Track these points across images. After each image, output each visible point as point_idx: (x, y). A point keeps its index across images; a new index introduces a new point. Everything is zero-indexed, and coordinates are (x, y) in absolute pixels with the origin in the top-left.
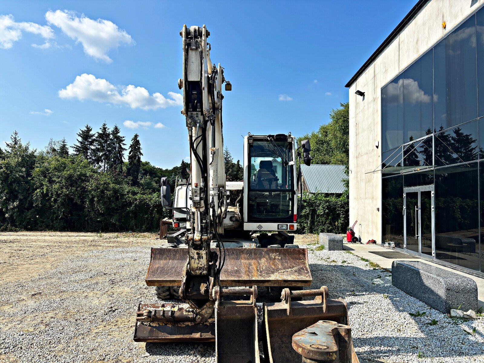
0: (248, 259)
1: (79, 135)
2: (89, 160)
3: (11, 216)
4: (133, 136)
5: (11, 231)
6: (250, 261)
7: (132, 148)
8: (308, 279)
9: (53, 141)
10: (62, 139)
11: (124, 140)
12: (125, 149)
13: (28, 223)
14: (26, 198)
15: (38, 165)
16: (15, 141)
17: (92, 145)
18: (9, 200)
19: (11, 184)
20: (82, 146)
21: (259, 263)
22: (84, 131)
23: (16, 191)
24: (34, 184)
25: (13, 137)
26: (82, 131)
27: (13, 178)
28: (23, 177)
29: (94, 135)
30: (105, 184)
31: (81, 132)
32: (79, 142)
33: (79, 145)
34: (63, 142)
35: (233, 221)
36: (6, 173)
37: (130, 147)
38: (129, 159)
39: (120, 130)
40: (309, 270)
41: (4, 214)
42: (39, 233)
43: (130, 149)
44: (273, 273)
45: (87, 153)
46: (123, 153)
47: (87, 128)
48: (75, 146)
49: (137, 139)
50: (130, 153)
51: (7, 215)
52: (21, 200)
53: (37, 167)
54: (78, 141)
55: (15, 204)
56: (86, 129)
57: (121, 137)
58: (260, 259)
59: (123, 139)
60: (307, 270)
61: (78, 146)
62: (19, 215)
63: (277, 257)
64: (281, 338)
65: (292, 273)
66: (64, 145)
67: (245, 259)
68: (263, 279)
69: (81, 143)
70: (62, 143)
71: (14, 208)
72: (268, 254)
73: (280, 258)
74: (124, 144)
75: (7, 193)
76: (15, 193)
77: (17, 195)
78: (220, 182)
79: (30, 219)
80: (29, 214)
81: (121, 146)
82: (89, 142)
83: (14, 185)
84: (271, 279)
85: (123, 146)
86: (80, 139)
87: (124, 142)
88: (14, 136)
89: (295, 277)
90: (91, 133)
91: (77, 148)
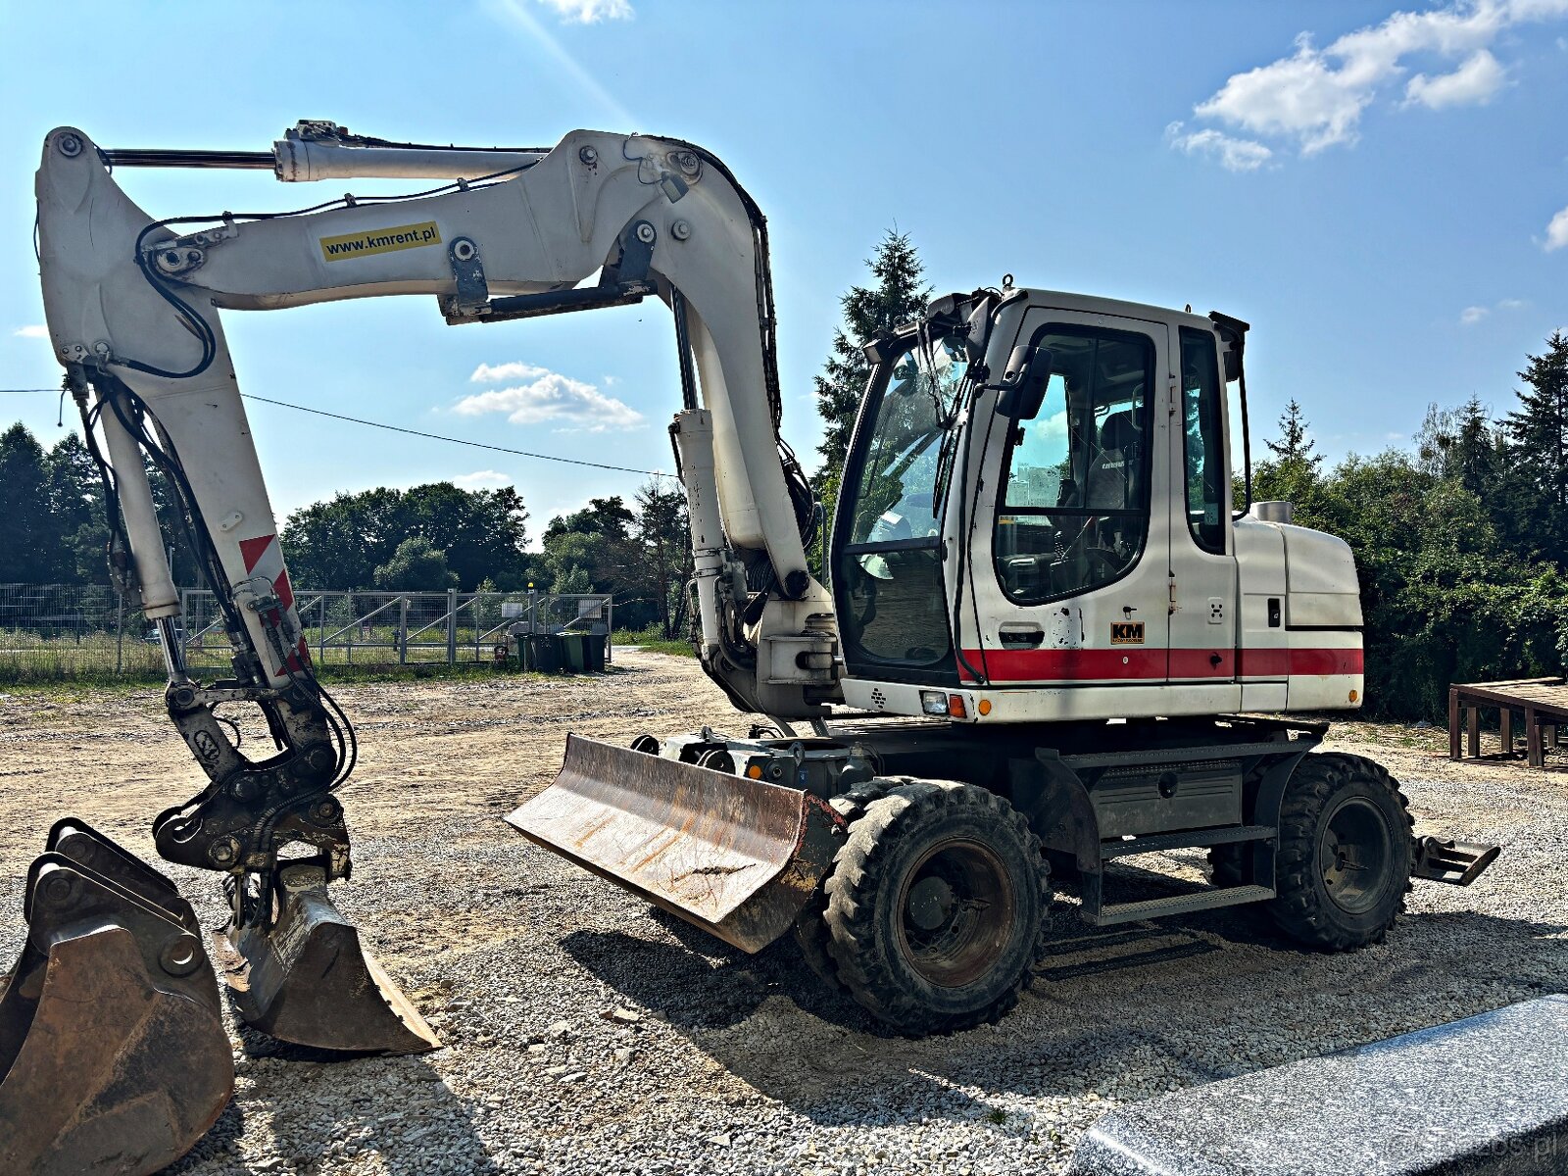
1: (1526, 378)
9: (1438, 411)
10: (1465, 402)
16: (1293, 431)
20: (1535, 413)
22: (1544, 358)
25: (1285, 422)
26: (1538, 360)
31: (1533, 366)
32: (1526, 400)
33: (1524, 410)
34: (1473, 410)
47: (1557, 347)
48: (1514, 419)
54: (1523, 398)
56: (1552, 351)
61: (1523, 417)
66: (1476, 422)
69: (1534, 403)
70: (1469, 415)
86: (1530, 390)
88: (1289, 417)
91: (1518, 425)
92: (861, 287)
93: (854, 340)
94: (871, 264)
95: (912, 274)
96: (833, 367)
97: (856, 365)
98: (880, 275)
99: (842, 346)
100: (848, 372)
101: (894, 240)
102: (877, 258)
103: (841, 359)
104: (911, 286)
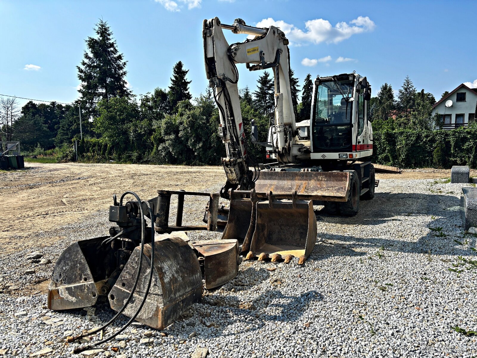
0: (301, 180)
1: (259, 82)
2: (268, 104)
3: (199, 154)
4: (306, 77)
5: (199, 165)
6: (302, 182)
7: (305, 89)
8: (342, 196)
10: (245, 87)
11: (298, 82)
12: (299, 90)
13: (210, 160)
14: (207, 140)
15: (214, 113)
16: (209, 93)
17: (270, 90)
18: (196, 143)
19: (196, 130)
20: (261, 91)
21: (308, 183)
23: (200, 135)
24: (211, 129)
25: (207, 90)
26: (261, 77)
27: (197, 125)
28: (204, 123)
29: (271, 80)
30: (261, 126)
31: (260, 79)
33: (259, 90)
34: (247, 90)
35: (302, 152)
36: (192, 121)
37: (304, 87)
38: (302, 100)
39: (294, 72)
40: (346, 189)
41: (194, 152)
42: (217, 167)
43: (304, 90)
44: (316, 190)
45: (266, 97)
46: (297, 94)
48: (256, 93)
49: (310, 79)
50: (303, 94)
51: (196, 154)
52: (204, 142)
53: (214, 115)
54: (258, 87)
55: (200, 145)
56: (264, 75)
57: (295, 79)
58: (310, 180)
59: (297, 80)
60: (345, 189)
61: (258, 92)
62: (204, 154)
63: (323, 179)
64: (280, 226)
65: (332, 191)
66: (247, 92)
67: (299, 180)
68: (306, 194)
69: (260, 88)
71: (200, 148)
72: (317, 177)
73: (326, 180)
74: (298, 86)
75: (194, 137)
76: (200, 137)
77: (201, 138)
78: (286, 121)
79: (211, 156)
80: (210, 152)
81: (295, 88)
82: (267, 87)
83: (199, 130)
84: (313, 194)
85: (297, 88)
86: (260, 85)
87: (297, 84)
89: (332, 194)
90: (269, 78)
91: (257, 94)
92: (92, 37)
93: (91, 55)
94: (95, 30)
95: (109, 35)
96: (84, 64)
97: (92, 64)
98: (98, 34)
99: (87, 57)
100: (89, 66)
101: (102, 22)
102: (97, 28)
103: (86, 61)
104: (109, 39)
